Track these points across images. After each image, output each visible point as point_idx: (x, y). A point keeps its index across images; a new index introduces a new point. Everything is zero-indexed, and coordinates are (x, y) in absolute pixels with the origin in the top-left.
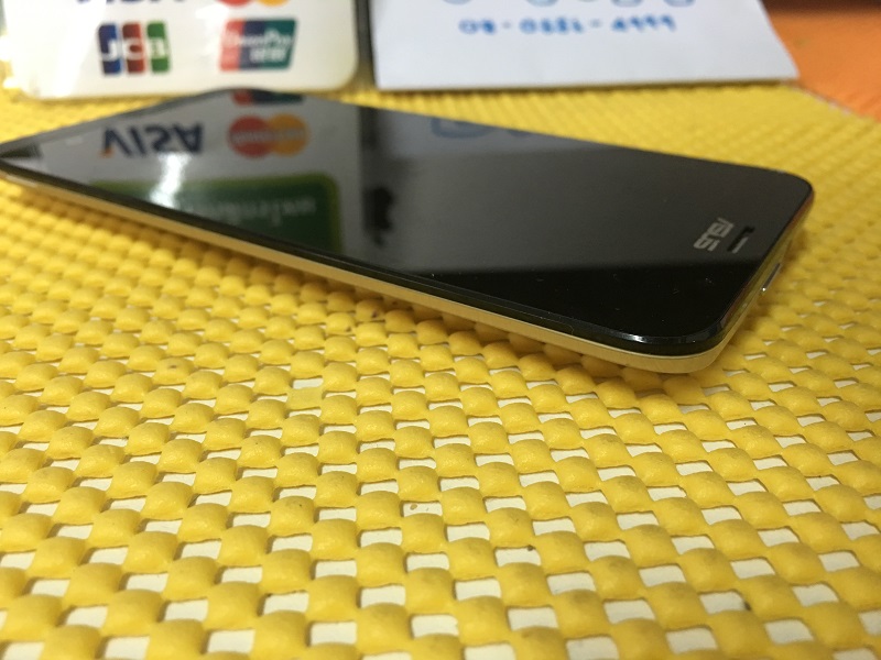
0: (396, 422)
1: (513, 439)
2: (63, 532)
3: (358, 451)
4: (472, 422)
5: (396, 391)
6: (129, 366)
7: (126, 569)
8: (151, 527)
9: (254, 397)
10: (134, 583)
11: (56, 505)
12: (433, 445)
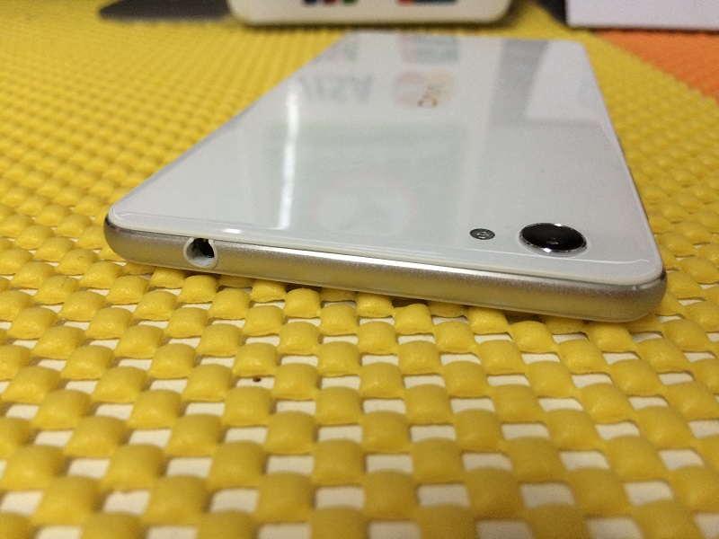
0: (359, 318)
1: (479, 339)
4: (437, 321)
6: (101, 255)
12: (397, 341)
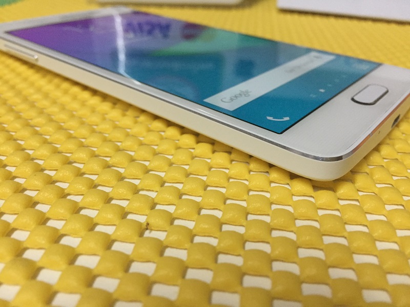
0: (229, 178)
1: (295, 198)
2: (39, 207)
3: (205, 189)
4: (273, 185)
5: (233, 162)
7: (62, 232)
8: (83, 212)
9: (156, 154)
10: (65, 241)
11: (38, 192)
12: (248, 194)
